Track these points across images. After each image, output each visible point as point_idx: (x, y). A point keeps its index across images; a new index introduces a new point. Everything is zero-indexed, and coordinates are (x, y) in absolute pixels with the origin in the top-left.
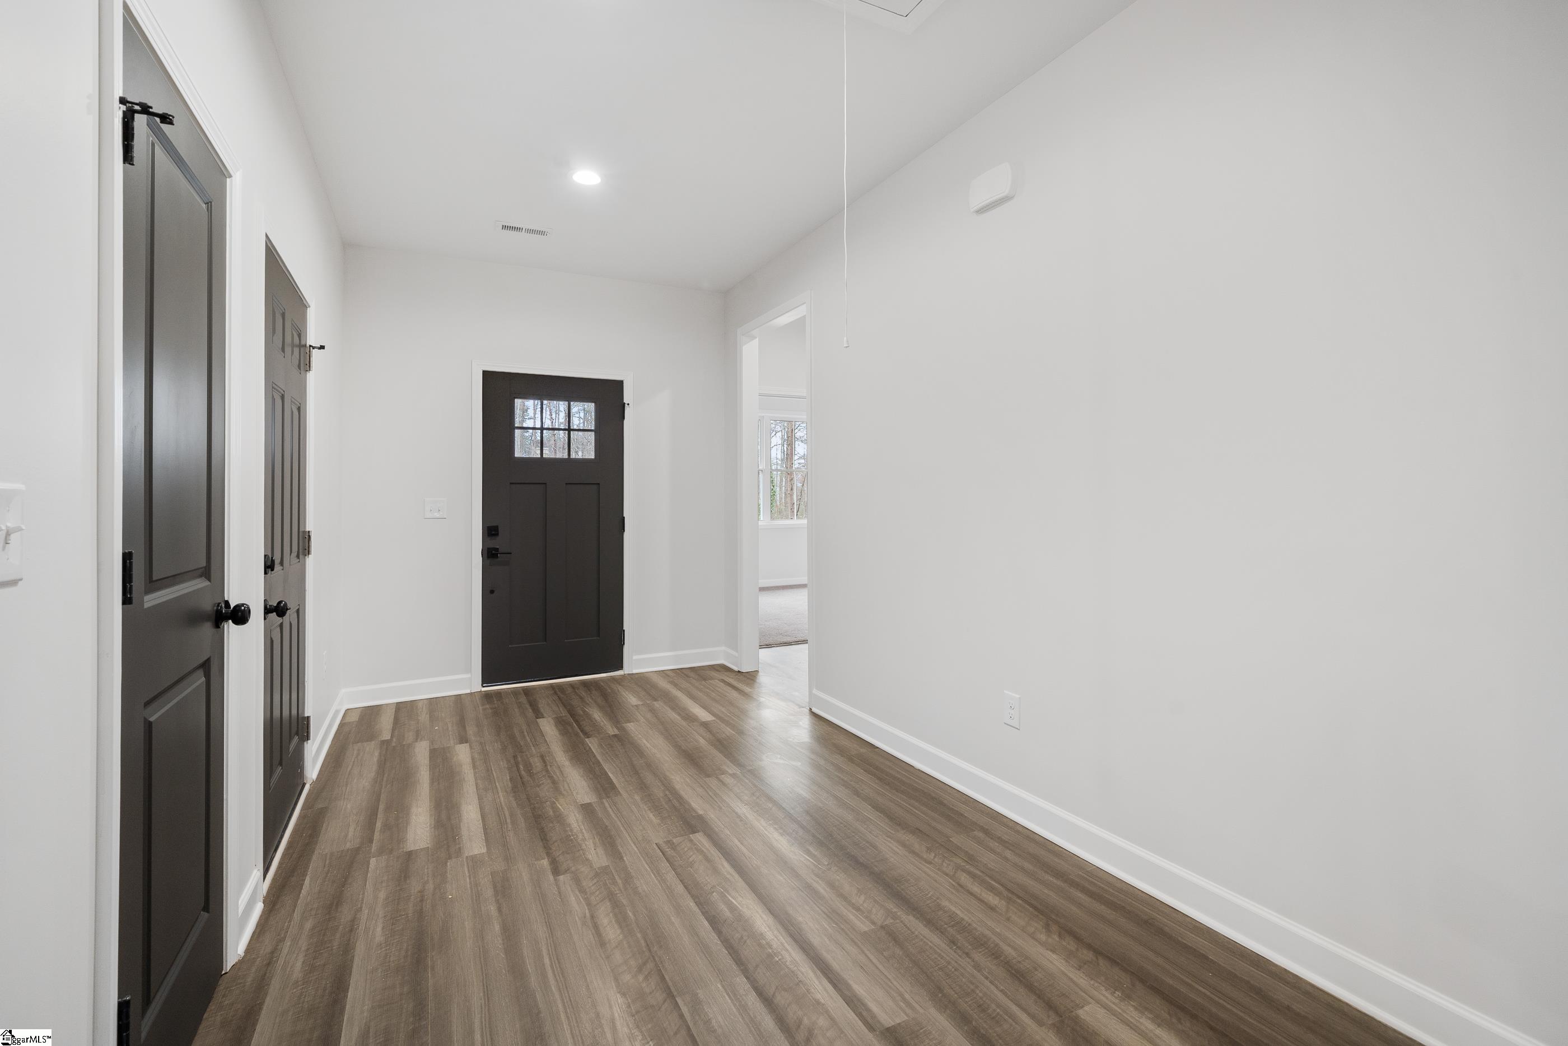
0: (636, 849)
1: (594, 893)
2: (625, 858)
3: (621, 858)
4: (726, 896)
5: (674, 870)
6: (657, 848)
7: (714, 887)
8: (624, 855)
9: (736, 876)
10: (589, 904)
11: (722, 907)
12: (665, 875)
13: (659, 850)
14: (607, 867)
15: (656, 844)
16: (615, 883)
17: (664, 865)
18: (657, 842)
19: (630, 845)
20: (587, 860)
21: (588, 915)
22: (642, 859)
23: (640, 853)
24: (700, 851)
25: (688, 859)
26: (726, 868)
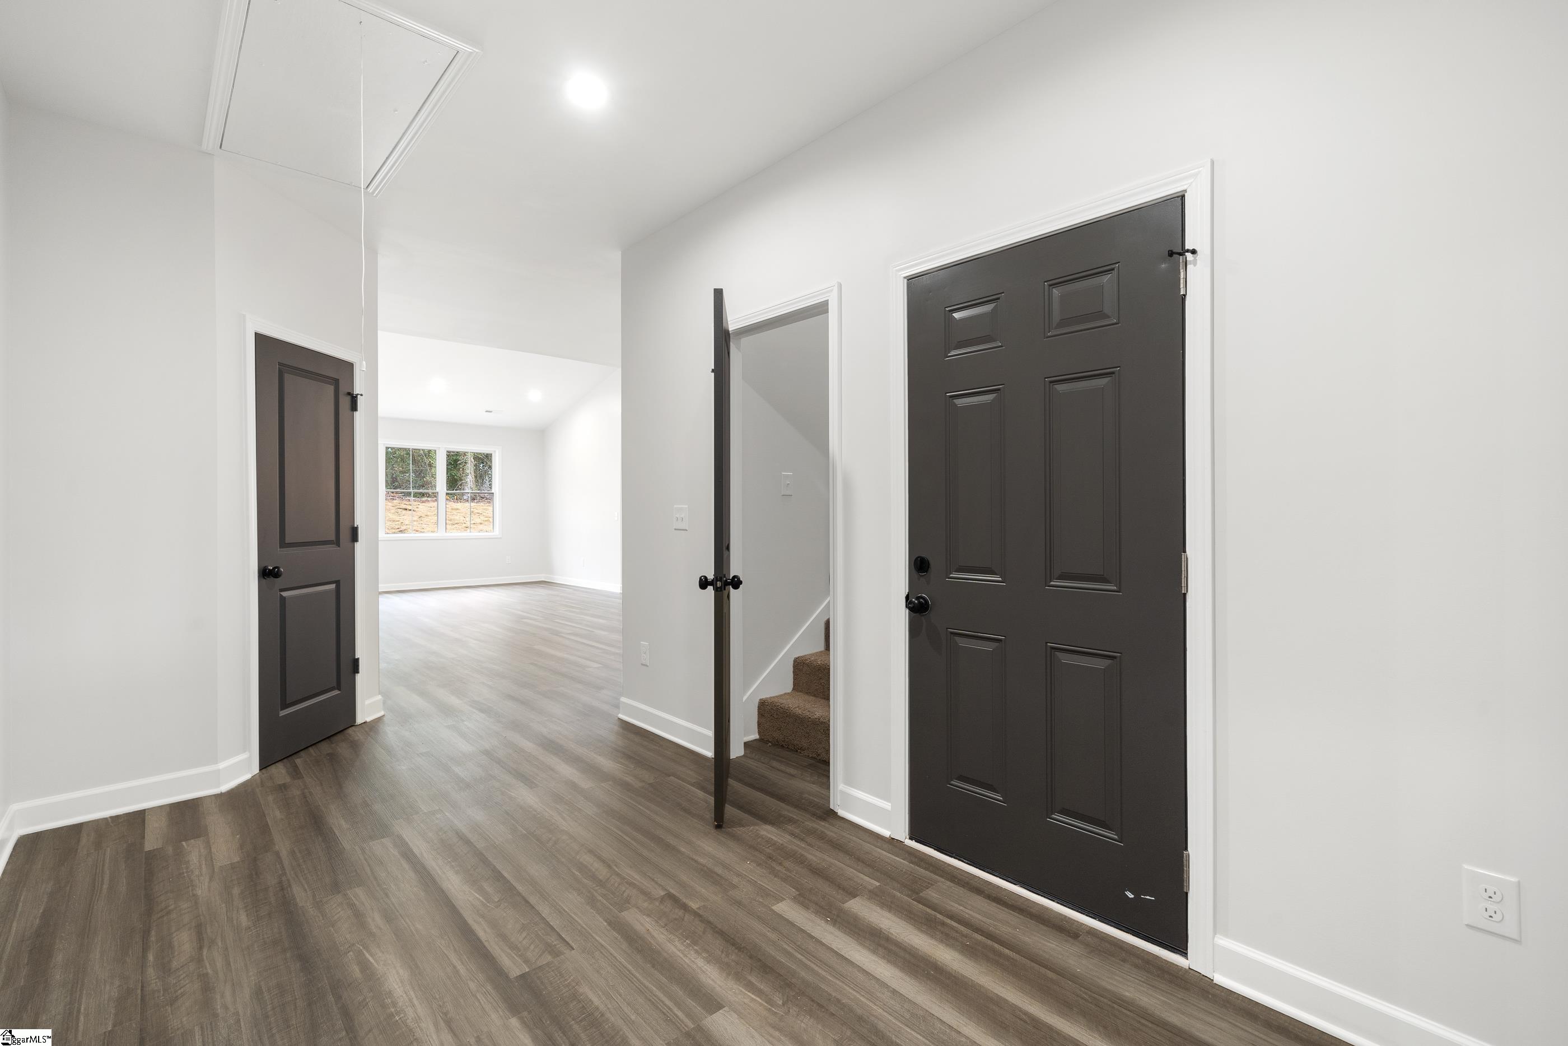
0: (597, 938)
1: (619, 884)
2: (605, 924)
3: (610, 923)
4: (486, 900)
5: (543, 919)
6: (570, 942)
7: (497, 907)
8: (608, 928)
9: (470, 921)
10: (618, 875)
11: (489, 890)
12: (553, 912)
13: (567, 940)
14: (621, 911)
15: (573, 949)
16: (604, 896)
17: (555, 922)
18: (573, 952)
19: (605, 941)
20: (648, 915)
21: (615, 867)
22: (584, 926)
23: (590, 934)
24: (514, 947)
25: (528, 934)
26: (483, 932)
